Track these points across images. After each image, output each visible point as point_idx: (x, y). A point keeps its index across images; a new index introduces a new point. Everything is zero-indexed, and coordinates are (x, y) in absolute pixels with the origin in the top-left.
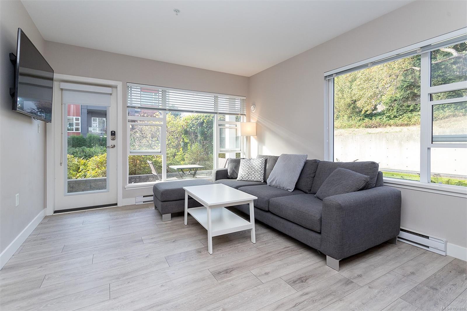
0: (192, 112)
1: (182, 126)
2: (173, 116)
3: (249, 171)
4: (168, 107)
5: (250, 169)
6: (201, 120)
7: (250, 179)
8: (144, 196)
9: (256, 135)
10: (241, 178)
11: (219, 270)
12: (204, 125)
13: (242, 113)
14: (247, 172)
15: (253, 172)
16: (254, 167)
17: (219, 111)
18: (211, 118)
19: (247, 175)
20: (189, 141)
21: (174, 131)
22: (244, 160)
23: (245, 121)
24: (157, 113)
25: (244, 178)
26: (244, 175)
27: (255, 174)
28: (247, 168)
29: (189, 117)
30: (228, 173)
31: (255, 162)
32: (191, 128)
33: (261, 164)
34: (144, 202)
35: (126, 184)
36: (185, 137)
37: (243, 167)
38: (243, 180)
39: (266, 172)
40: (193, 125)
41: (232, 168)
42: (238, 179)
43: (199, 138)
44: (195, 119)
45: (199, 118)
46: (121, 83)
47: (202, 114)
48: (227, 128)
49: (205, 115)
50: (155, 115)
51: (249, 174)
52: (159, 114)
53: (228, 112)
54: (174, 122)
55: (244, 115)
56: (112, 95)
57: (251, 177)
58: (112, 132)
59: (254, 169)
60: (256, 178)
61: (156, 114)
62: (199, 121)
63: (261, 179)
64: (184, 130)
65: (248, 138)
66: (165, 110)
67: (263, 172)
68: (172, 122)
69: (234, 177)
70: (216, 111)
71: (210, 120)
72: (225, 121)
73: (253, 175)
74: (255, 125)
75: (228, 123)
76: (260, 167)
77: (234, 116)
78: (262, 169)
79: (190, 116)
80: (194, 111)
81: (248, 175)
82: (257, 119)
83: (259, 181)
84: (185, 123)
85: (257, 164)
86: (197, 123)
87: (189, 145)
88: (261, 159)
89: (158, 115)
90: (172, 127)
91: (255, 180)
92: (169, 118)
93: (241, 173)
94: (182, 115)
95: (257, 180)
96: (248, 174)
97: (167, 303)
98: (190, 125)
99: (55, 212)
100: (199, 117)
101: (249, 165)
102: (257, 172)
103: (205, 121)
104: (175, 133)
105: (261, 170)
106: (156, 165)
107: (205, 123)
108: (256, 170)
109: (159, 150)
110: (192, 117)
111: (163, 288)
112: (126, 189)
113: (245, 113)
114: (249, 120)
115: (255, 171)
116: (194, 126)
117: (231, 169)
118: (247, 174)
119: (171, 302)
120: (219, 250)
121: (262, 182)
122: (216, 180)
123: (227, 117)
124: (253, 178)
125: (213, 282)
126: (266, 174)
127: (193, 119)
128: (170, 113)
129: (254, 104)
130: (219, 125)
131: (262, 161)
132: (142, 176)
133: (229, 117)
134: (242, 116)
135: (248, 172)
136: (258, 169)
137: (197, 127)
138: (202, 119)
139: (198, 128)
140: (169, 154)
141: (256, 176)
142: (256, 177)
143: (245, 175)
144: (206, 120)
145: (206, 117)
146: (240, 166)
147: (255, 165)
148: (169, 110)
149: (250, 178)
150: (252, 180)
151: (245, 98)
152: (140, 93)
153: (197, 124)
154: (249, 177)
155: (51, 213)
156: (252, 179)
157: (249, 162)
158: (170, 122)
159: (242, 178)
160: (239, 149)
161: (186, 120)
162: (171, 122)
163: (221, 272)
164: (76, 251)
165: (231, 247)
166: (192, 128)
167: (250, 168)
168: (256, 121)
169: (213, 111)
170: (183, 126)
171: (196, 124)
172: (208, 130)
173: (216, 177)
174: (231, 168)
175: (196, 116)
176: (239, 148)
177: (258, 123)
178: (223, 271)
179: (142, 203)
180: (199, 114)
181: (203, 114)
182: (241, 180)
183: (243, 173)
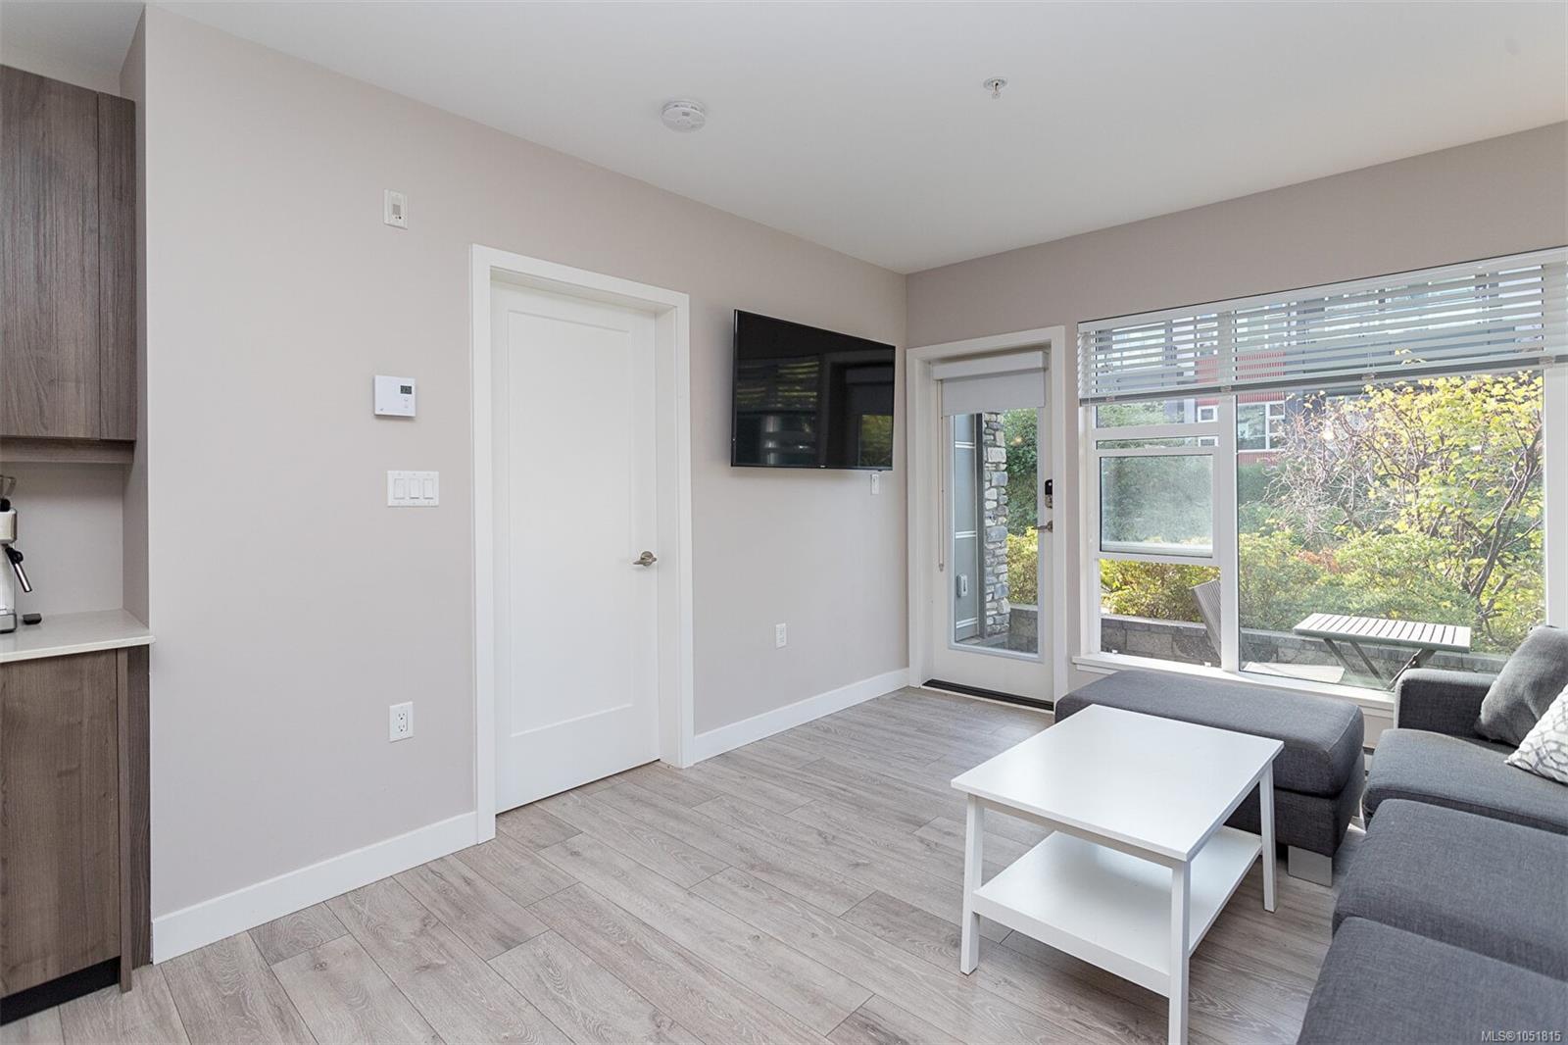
10: (1532, 759)
11: (883, 1023)
25: (1549, 762)
26: (1554, 747)
35: (1079, 652)
38: (1541, 769)
41: (1514, 686)
42: (1515, 756)
58: (1047, 483)
69: (1503, 735)
97: (699, 971)
99: (931, 683)
111: (748, 945)
112: (1079, 667)
119: (704, 976)
120: (1010, 983)
122: (1398, 726)
125: (815, 1028)
132: (1189, 629)
155: (918, 683)
159: (1541, 760)
163: (874, 1029)
164: (813, 776)
165: (1059, 1011)
178: (884, 1034)
182: (1529, 768)
183: (1553, 732)
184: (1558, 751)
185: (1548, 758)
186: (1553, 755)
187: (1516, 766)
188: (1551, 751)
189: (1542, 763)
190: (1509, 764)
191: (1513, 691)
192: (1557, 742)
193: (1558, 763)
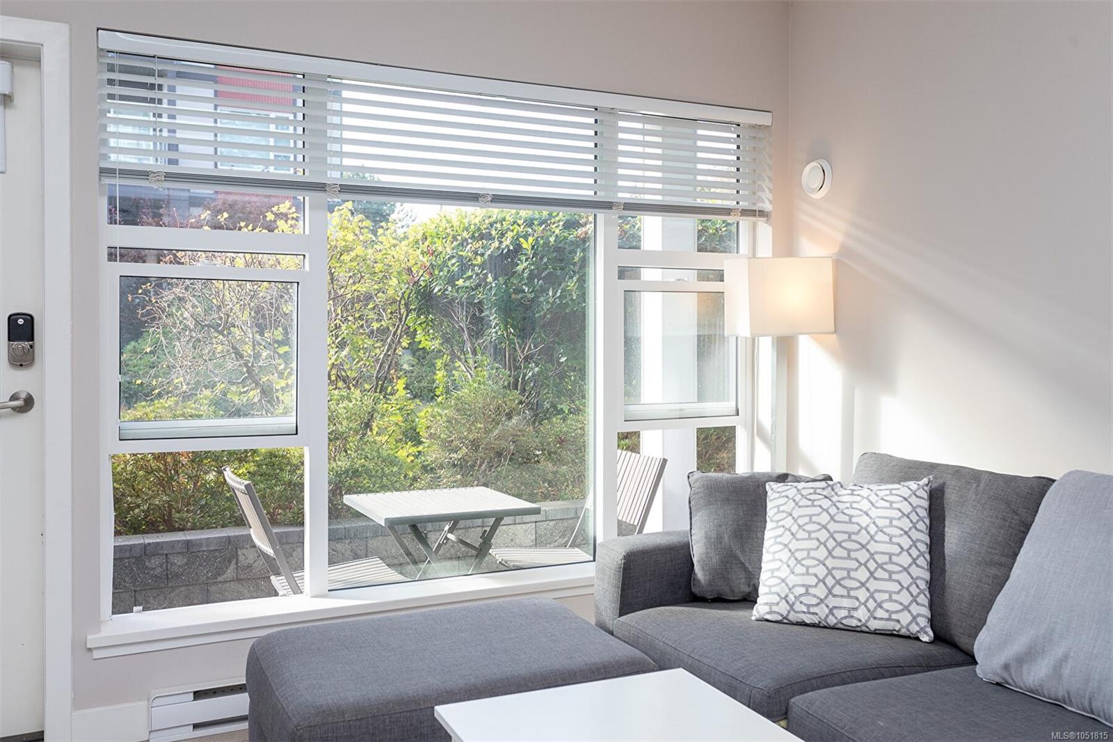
0: (472, 198)
1: (409, 270)
2: (361, 221)
3: (830, 563)
4: (336, 174)
5: (838, 552)
6: (507, 242)
7: (841, 614)
8: (198, 695)
9: (835, 332)
10: (783, 608)
12: (520, 268)
13: (744, 204)
14: (821, 571)
15: (862, 575)
16: (863, 538)
17: (620, 195)
18: (557, 231)
19: (821, 591)
20: (442, 344)
21: (369, 297)
22: (789, 489)
23: (765, 247)
24: (284, 207)
25: (798, 607)
26: (802, 590)
27: (873, 585)
28: (815, 544)
29: (444, 224)
30: (697, 568)
31: (865, 505)
32: (451, 280)
33: (906, 524)
34: (196, 726)
35: (97, 623)
36: (420, 324)
37: (788, 535)
38: (793, 617)
39: (943, 571)
40: (465, 265)
41: (719, 538)
42: (761, 609)
43: (495, 329)
44: (473, 237)
45: (494, 233)
46: (64, 28)
47: (509, 212)
48: (654, 287)
49: (525, 212)
50: (270, 217)
51: (833, 583)
52: (293, 209)
53: (659, 198)
54: (370, 251)
55: (762, 213)
56: (17, 100)
57: (846, 603)
58: (12, 319)
59: (863, 556)
60: (880, 613)
61: (275, 209)
62: (496, 244)
63: (914, 618)
64: (418, 292)
65: (786, 348)
66: (321, 187)
67: (927, 576)
68: (359, 250)
69: (732, 591)
70: (602, 196)
71: (552, 239)
72: (638, 248)
73: (862, 595)
74: (827, 274)
75: (656, 260)
76: (906, 543)
77: (689, 224)
78: (915, 553)
79: (448, 222)
80: (484, 196)
81: (830, 591)
82: (840, 237)
83: (903, 631)
84: (423, 253)
85: (880, 523)
86: (482, 255)
87: (439, 363)
88: (905, 492)
89: (284, 216)
90: (357, 278)
91: (874, 625)
92: (341, 234)
93: (783, 575)
94: (397, 210)
95: (890, 626)
96: (830, 581)
98: (450, 264)
100: (491, 225)
101: (833, 527)
102: (886, 576)
103: (525, 245)
104: (371, 306)
105: (914, 561)
106: (276, 477)
107: (524, 258)
108: (881, 559)
109: (289, 421)
110: (456, 224)
112: (96, 654)
113: (767, 207)
114: (787, 247)
115: (872, 565)
116: (470, 273)
117: (715, 542)
118: (823, 581)
121: (925, 638)
122: (622, 612)
123: (652, 229)
124: (862, 614)
126: (948, 591)
127: (465, 234)
128: (349, 205)
129: (820, 153)
130: (623, 273)
131: (914, 500)
132: (199, 543)
133: (663, 226)
134: (745, 223)
135: (830, 572)
136: (890, 555)
137: (486, 275)
138: (510, 234)
139: (490, 279)
140: (345, 423)
141: (879, 597)
142: (880, 606)
143: (807, 587)
144: (531, 239)
145: (530, 223)
146: (769, 525)
147: (872, 529)
148: (345, 189)
149: (843, 613)
150: (854, 623)
151: (764, 119)
152: (209, 108)
153: (484, 263)
154: (832, 602)
156: (855, 614)
157: (826, 503)
158: (347, 250)
159: (792, 606)
160: (730, 406)
161: (427, 243)
162: (353, 254)
166: (460, 282)
167: (839, 544)
168: (836, 250)
169: (588, 194)
170: (414, 270)
171: (479, 260)
172: (544, 291)
173: (623, 590)
174: (714, 535)
175: (477, 221)
176: (722, 398)
177: (843, 262)
179: (190, 733)
180: (496, 212)
181: (514, 211)
182: (780, 618)
183: (792, 575)
184: (807, 593)
185: (798, 603)
186: (802, 599)
187: (767, 620)
188: (800, 595)
189: (794, 610)
190: (757, 620)
191: (721, 543)
192: (804, 585)
193: (808, 606)
